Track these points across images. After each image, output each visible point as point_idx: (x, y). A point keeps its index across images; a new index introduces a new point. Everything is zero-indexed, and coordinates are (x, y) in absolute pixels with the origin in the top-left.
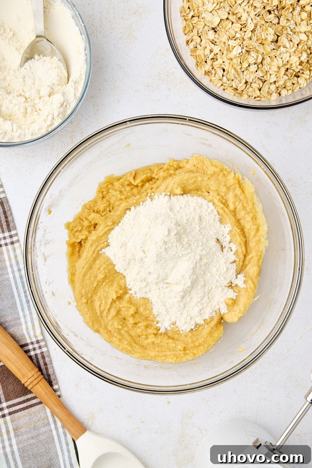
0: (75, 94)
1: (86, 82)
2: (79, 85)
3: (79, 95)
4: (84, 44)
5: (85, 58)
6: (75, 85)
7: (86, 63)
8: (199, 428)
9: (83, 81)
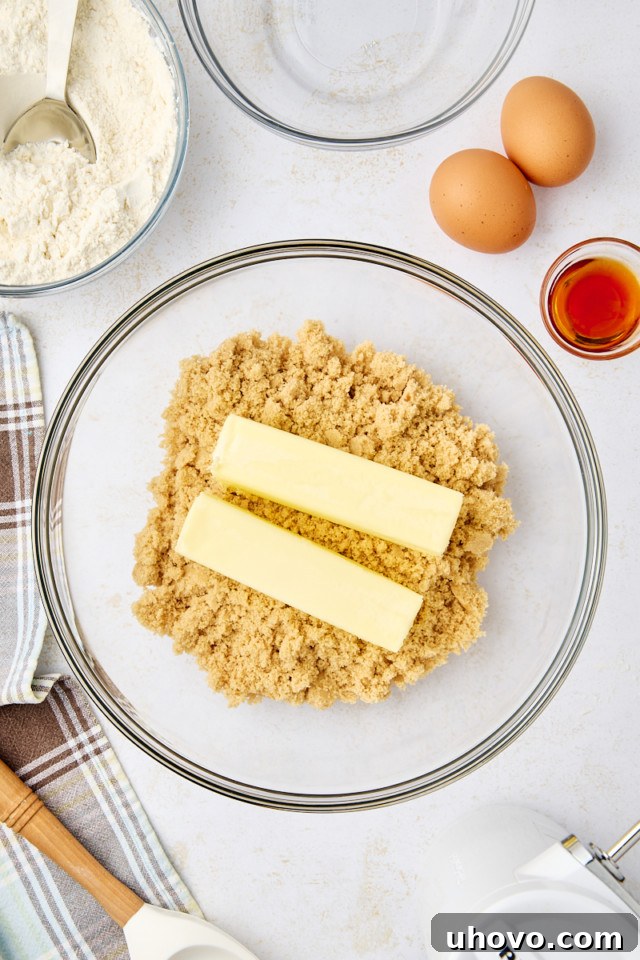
0: (154, 188)
1: (177, 163)
2: (162, 167)
3: (162, 188)
4: (173, 83)
5: (175, 113)
6: (154, 167)
7: (178, 122)
8: (401, 873)
9: (171, 160)
